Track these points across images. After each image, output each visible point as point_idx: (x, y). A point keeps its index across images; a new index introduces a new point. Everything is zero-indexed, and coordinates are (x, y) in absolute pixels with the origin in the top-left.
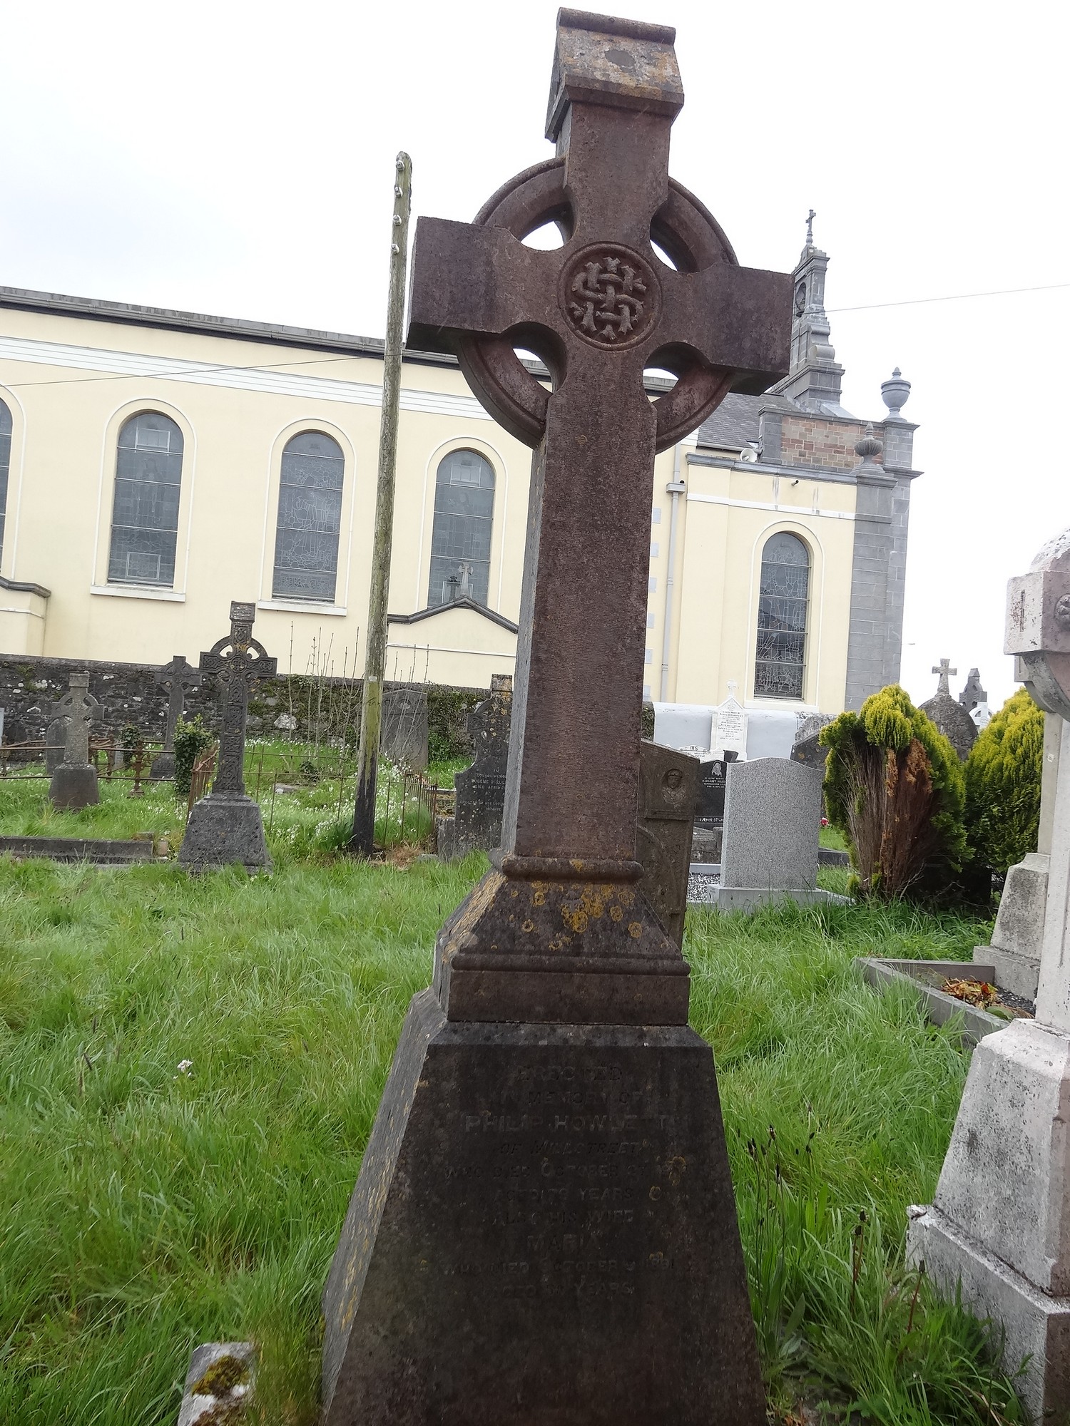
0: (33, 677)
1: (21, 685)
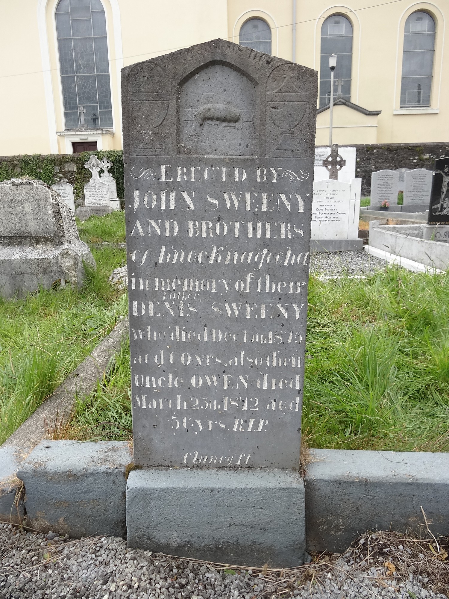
0: (422, 153)
1: (417, 158)
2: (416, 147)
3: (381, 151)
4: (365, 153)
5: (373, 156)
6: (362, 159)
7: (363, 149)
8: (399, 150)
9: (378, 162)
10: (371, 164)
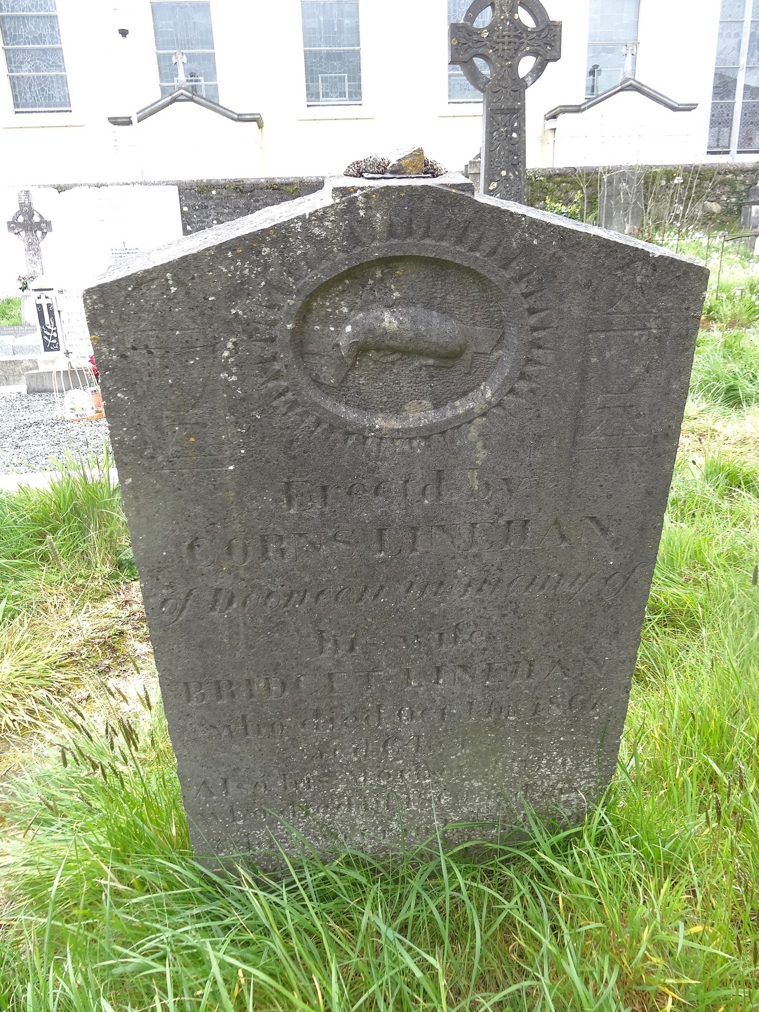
2: (287, 185)
3: (224, 192)
4: (195, 197)
5: (211, 203)
6: (192, 207)
7: (190, 190)
8: (256, 191)
9: (222, 214)
10: (211, 218)
